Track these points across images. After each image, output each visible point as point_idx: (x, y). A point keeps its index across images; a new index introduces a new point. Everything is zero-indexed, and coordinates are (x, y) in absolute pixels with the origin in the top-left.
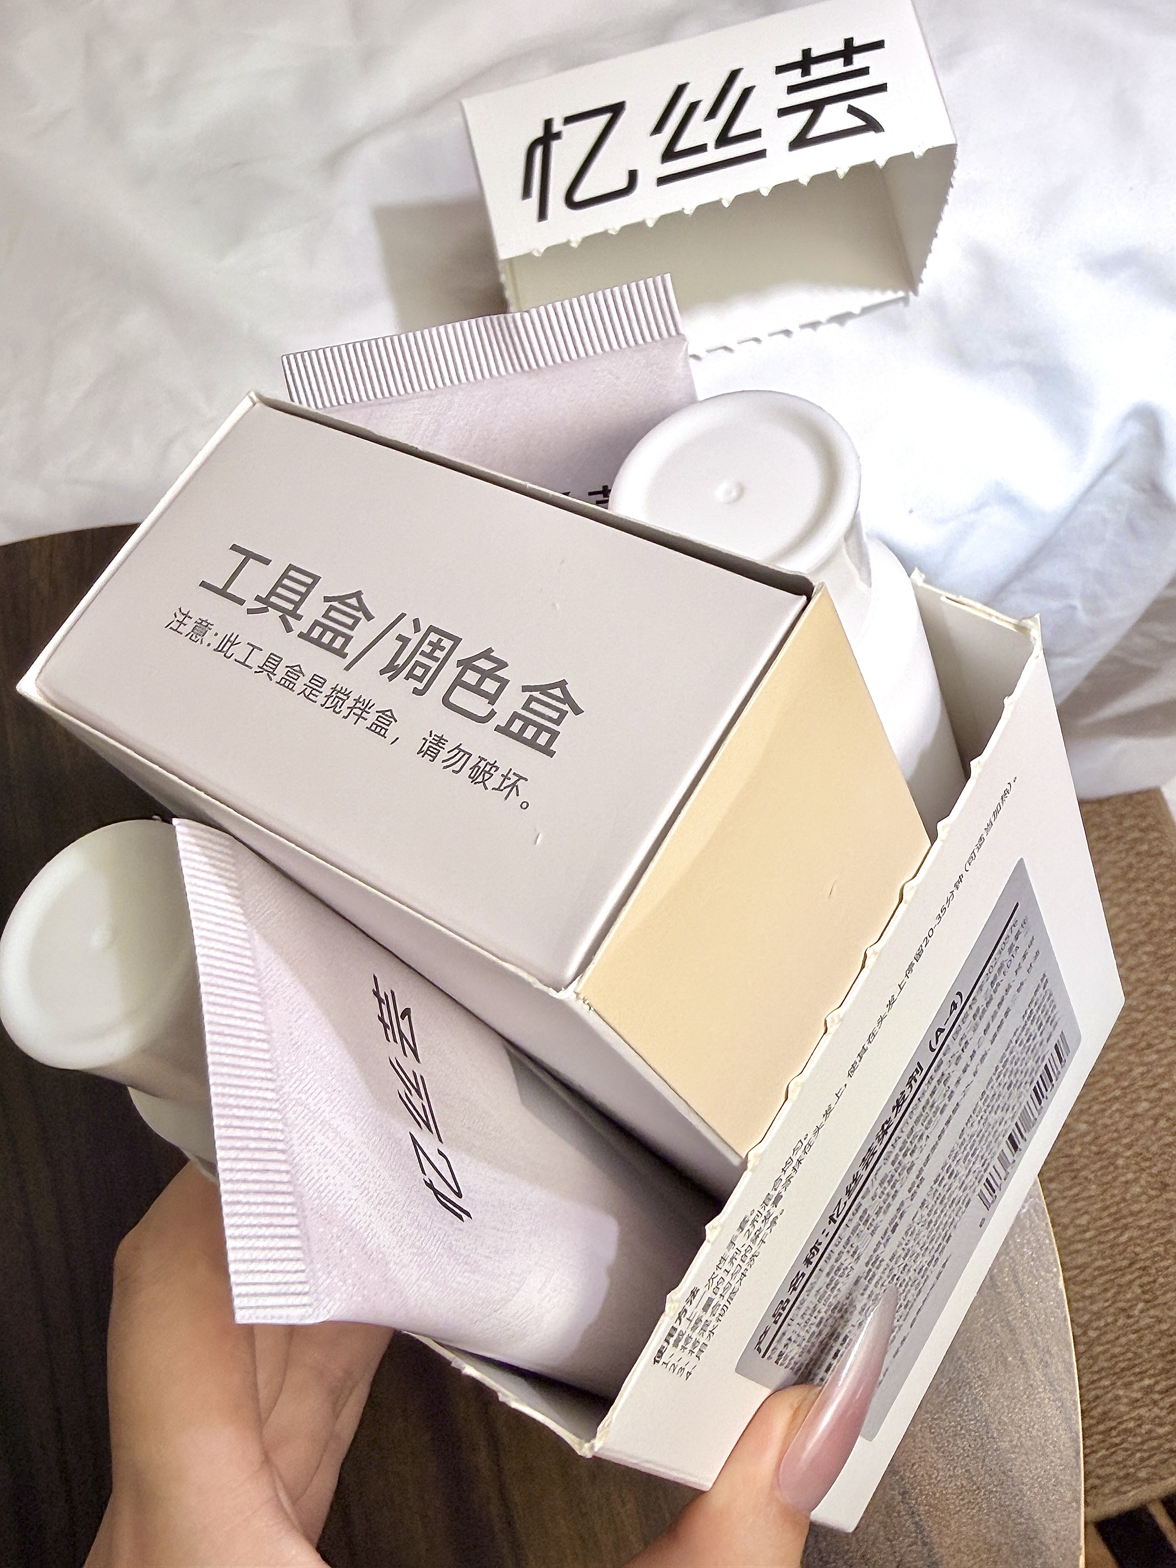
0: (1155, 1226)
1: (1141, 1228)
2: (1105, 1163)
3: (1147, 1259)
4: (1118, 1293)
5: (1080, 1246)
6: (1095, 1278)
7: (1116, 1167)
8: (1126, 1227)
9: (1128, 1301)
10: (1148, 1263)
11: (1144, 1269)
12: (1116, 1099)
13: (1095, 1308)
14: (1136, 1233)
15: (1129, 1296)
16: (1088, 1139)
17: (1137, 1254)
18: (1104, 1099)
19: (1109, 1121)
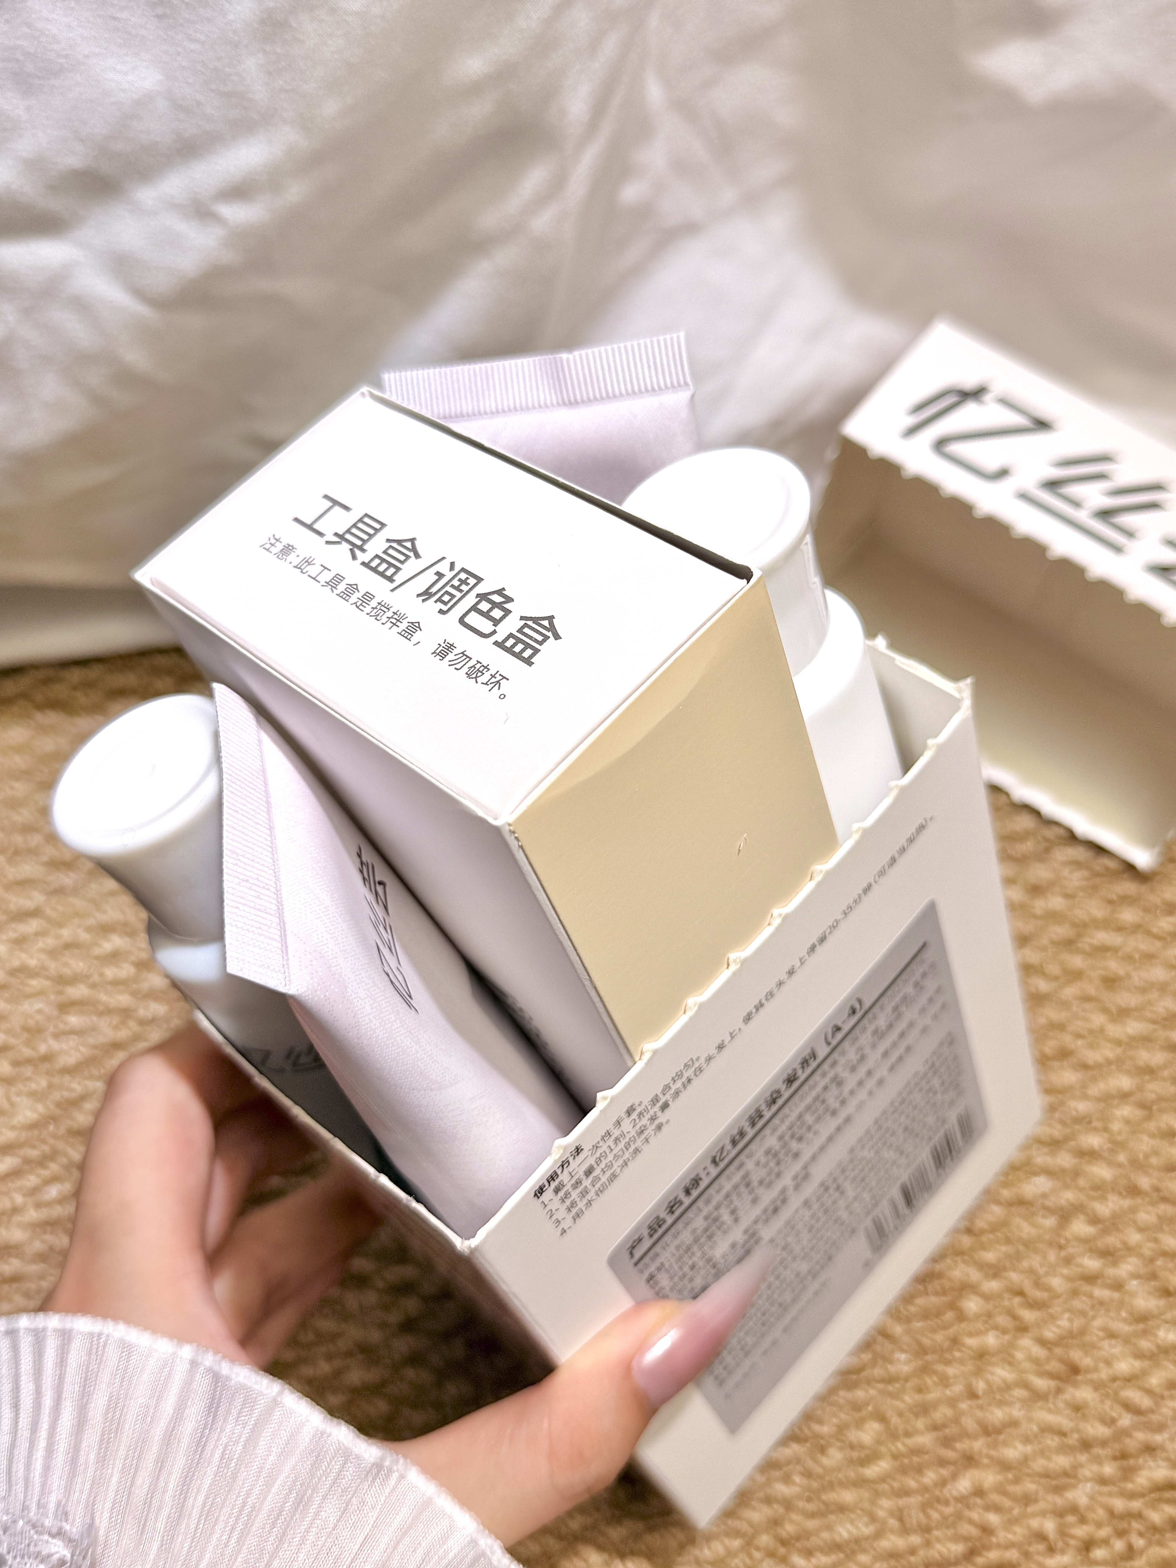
0: (1039, 1464)
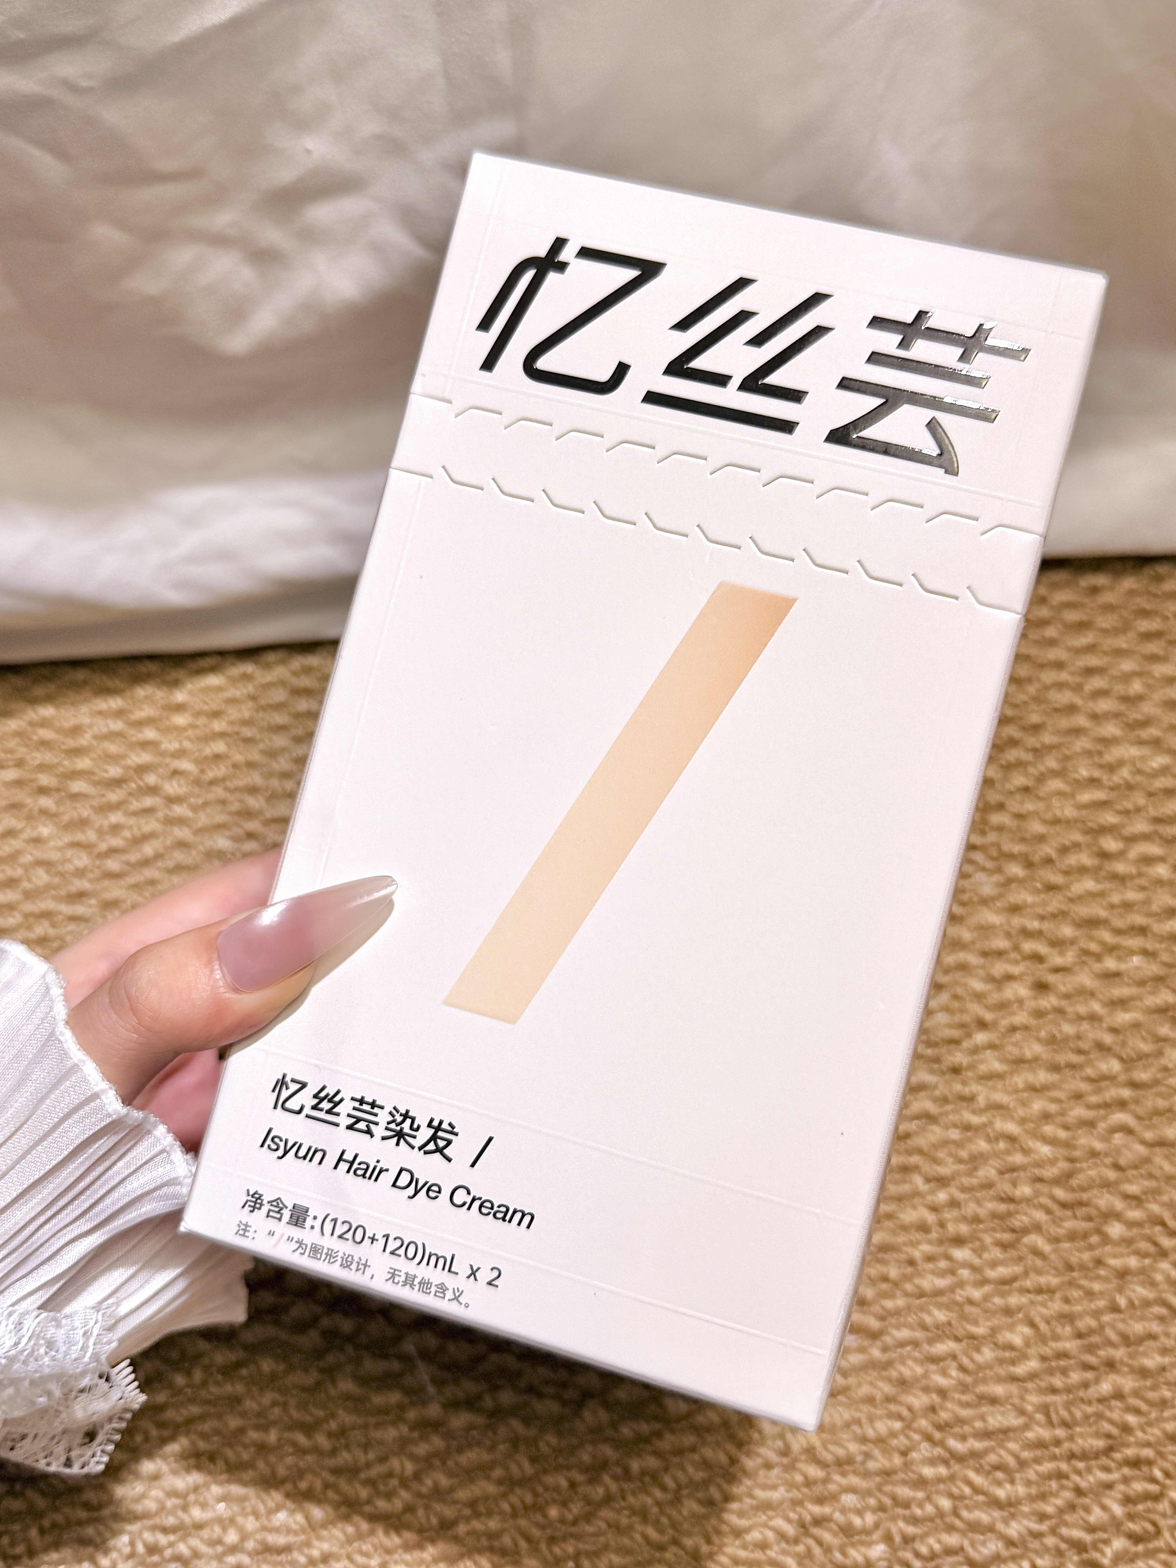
1: (1143, 1373)
2: (1083, 1225)
3: (1148, 1444)
4: (1072, 1507)
5: (999, 1390)
6: (1023, 1464)
7: (1106, 1239)
8: (1111, 1365)
9: (1091, 1529)
10: (1148, 1453)
11: (1135, 1463)
12: (1122, 1104)
13: (1014, 1529)
14: (1128, 1383)
15: (1096, 1515)
16: (1049, 1172)
17: (1126, 1429)
18: (1094, 1099)
19: (1098, 1146)
